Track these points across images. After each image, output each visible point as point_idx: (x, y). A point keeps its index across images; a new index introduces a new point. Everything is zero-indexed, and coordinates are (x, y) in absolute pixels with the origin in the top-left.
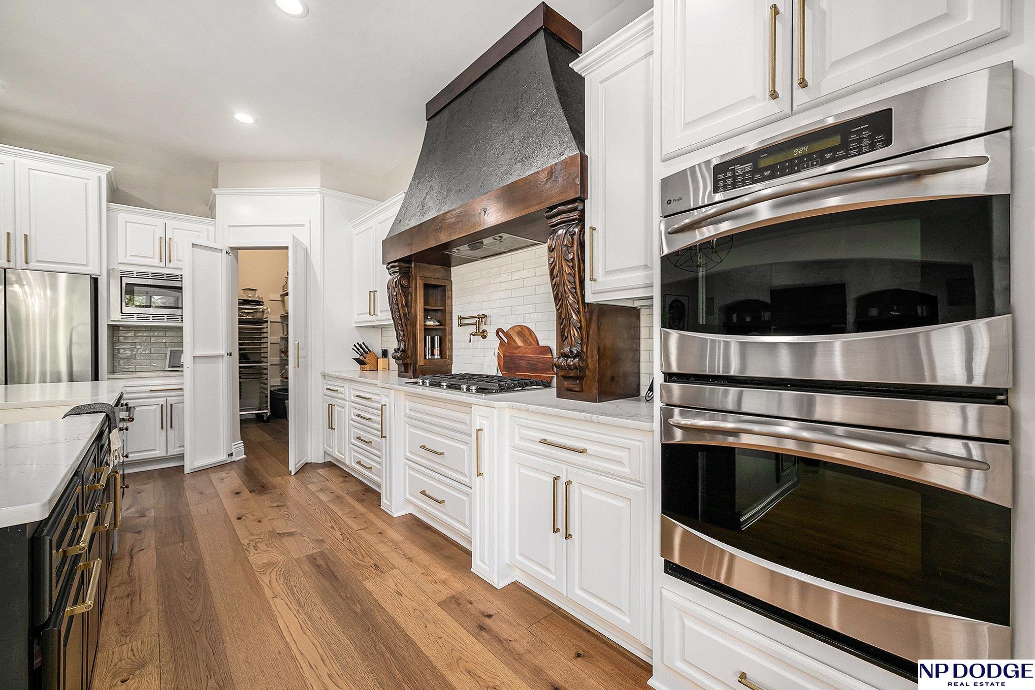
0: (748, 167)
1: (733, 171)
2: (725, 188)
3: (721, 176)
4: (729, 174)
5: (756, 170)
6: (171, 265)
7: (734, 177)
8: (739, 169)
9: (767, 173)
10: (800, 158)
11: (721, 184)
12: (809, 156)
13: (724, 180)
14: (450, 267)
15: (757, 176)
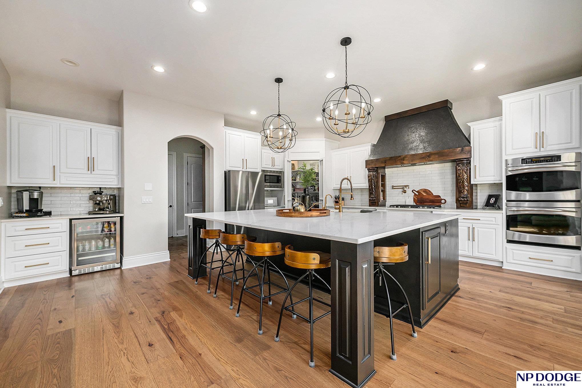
0: (530, 160)
1: (526, 160)
2: (524, 164)
3: (523, 161)
4: (525, 161)
5: (532, 161)
6: (274, 167)
7: (526, 162)
8: (528, 160)
9: (535, 162)
10: (542, 160)
11: (523, 162)
12: (544, 160)
13: (524, 162)
14: (385, 168)
15: (532, 162)
